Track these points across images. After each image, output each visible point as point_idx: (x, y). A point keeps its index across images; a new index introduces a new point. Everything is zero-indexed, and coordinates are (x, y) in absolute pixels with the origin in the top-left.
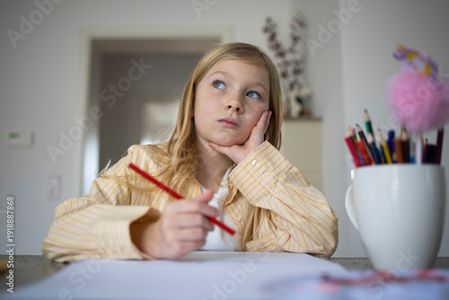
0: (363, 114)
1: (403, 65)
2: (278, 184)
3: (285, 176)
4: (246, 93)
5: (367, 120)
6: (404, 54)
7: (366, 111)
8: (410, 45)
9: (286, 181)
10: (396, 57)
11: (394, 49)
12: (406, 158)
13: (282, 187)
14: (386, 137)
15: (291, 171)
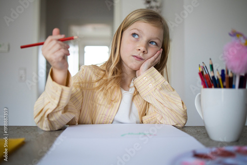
0: (209, 60)
1: (233, 39)
2: (156, 91)
3: (160, 87)
4: (150, 42)
5: (211, 64)
6: (234, 34)
7: (210, 59)
8: (238, 30)
9: (161, 89)
10: (230, 35)
11: (230, 31)
12: (231, 85)
13: (158, 92)
14: (220, 73)
15: (164, 83)
